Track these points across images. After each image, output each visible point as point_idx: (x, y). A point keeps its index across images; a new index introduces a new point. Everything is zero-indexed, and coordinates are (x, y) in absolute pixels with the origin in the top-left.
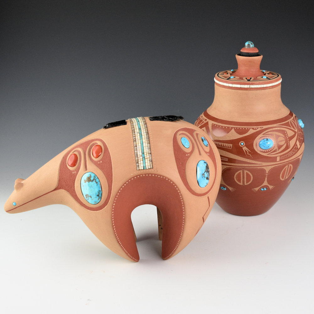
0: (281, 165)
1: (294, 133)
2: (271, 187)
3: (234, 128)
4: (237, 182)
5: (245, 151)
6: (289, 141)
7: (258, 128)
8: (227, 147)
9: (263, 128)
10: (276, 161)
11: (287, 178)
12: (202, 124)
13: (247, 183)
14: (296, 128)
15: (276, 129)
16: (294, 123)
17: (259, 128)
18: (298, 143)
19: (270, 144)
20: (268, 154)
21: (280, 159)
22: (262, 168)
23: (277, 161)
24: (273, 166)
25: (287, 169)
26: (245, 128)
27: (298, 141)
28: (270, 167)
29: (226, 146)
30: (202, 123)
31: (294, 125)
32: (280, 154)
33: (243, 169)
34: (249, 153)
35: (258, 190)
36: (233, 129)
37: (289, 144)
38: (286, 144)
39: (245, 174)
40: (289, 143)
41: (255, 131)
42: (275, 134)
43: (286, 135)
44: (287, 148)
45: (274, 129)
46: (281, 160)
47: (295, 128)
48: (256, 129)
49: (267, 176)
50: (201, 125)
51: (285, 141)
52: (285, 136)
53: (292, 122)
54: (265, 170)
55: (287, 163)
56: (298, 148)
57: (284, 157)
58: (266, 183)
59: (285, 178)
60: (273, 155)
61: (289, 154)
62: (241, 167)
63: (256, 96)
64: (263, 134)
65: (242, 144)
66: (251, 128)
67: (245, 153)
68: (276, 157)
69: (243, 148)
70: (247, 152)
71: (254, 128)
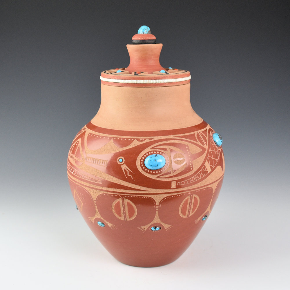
0: (178, 195)
1: (201, 150)
2: (166, 226)
3: (114, 138)
4: (116, 215)
5: (124, 171)
7: (145, 139)
9: (152, 139)
10: (170, 188)
11: (191, 214)
13: (130, 217)
15: (173, 141)
16: (204, 137)
17: (147, 140)
18: (207, 165)
19: (160, 163)
20: (157, 177)
21: (176, 185)
22: (149, 197)
23: (172, 188)
24: (165, 196)
25: (189, 202)
26: (127, 139)
27: (207, 162)
28: (162, 197)
29: (100, 164)
31: (203, 140)
32: (176, 179)
33: (123, 196)
34: (130, 173)
35: (148, 229)
36: (112, 139)
39: (126, 204)
40: (191, 163)
41: (141, 143)
42: (170, 149)
43: (187, 152)
44: (188, 169)
45: (169, 142)
46: (177, 187)
47: (205, 143)
48: (142, 141)
53: (200, 135)
54: (154, 200)
55: (189, 192)
56: (207, 172)
57: (183, 183)
58: (157, 220)
59: (189, 214)
60: (165, 179)
61: (191, 179)
62: (119, 194)
63: (146, 96)
64: (152, 148)
65: (121, 160)
66: (136, 139)
67: (125, 174)
68: (170, 183)
69: (121, 166)
70: (127, 172)
71: (140, 139)
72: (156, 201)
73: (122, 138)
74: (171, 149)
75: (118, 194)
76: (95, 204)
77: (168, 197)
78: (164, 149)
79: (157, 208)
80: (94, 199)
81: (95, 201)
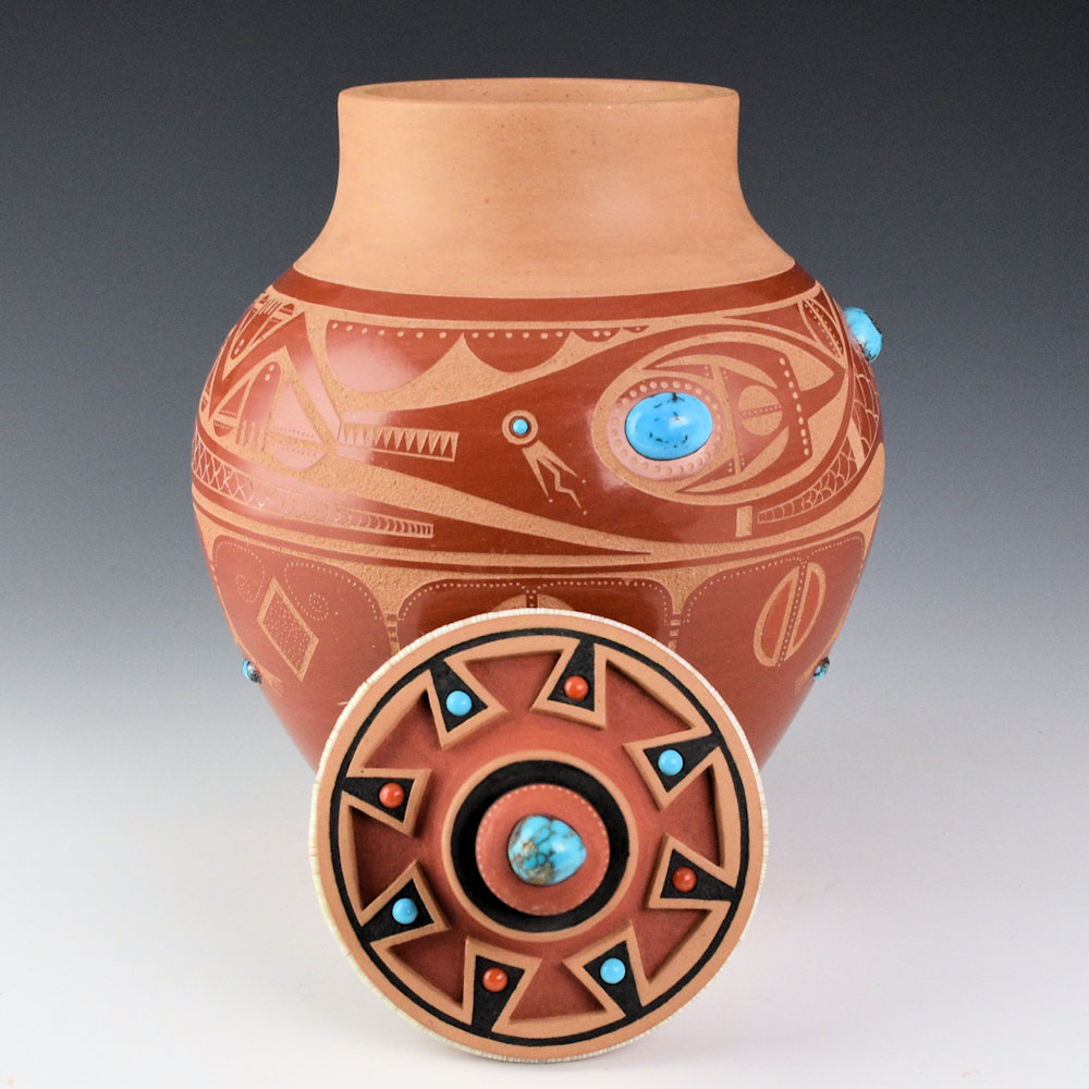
0: (759, 565)
1: (831, 374)
3: (468, 333)
5: (537, 471)
6: (807, 414)
7: (614, 331)
8: (426, 450)
9: (643, 328)
10: (731, 537)
11: (791, 651)
12: (265, 336)
14: (840, 345)
15: (725, 337)
16: (826, 318)
17: (623, 333)
18: (854, 436)
19: (692, 427)
20: (680, 492)
21: (754, 521)
22: (648, 582)
23: (738, 535)
24: (712, 571)
25: (791, 596)
26: (535, 333)
27: (852, 424)
28: (696, 576)
29: (420, 448)
30: (266, 330)
31: (828, 331)
32: (752, 495)
33: (532, 584)
34: (567, 480)
36: (462, 341)
37: (803, 433)
38: (787, 429)
40: (805, 426)
41: (599, 348)
42: (722, 369)
43: (787, 381)
44: (794, 455)
45: (712, 338)
46: (758, 531)
47: (836, 344)
48: (602, 338)
49: (674, 634)
50: (259, 341)
51: (779, 414)
52: (782, 382)
53: (815, 312)
54: (667, 594)
55: (795, 554)
56: (853, 464)
57: (778, 513)
59: (784, 650)
60: (711, 497)
61: (806, 497)
62: (517, 577)
63: (594, 143)
64: (651, 367)
65: (519, 426)
66: (572, 333)
67: (542, 484)
68: (730, 511)
69: (524, 450)
70: (553, 475)
71: (594, 330)
72: (672, 595)
73: (509, 331)
74: (728, 371)
75: (512, 577)
76: (394, 635)
77: (720, 575)
78: (698, 370)
79: (675, 628)
80: (385, 613)
81: (391, 618)
